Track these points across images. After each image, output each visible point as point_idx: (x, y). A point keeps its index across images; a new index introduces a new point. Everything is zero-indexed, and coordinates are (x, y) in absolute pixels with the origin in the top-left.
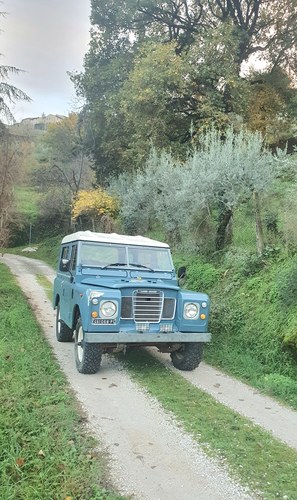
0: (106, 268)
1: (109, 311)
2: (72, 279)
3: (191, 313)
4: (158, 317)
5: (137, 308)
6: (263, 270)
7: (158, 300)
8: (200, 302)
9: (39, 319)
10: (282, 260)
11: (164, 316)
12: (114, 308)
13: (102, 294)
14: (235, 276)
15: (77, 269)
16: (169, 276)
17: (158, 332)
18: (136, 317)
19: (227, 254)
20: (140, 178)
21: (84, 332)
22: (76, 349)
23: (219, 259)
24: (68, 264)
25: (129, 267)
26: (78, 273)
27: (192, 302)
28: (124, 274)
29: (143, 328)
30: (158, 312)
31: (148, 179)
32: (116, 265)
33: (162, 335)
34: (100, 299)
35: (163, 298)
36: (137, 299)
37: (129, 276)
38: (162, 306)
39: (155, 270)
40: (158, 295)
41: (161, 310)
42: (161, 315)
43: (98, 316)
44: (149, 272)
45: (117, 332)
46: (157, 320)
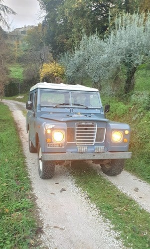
0: (56, 107)
2: (34, 115)
4: (93, 141)
5: (78, 135)
7: (93, 129)
8: (124, 130)
11: (97, 141)
12: (62, 135)
13: (54, 126)
14: (139, 110)
15: (38, 108)
16: (99, 111)
17: (93, 152)
18: (78, 141)
19: (132, 96)
20: (77, 52)
21: (43, 153)
22: (39, 162)
23: (127, 99)
24: (31, 105)
25: (71, 106)
26: (38, 111)
28: (68, 111)
29: (83, 150)
30: (93, 138)
31: (82, 53)
32: (63, 104)
34: (52, 129)
35: (96, 127)
36: (78, 129)
37: (72, 112)
38: (96, 133)
39: (89, 107)
40: (93, 126)
41: (95, 136)
42: (95, 139)
43: (51, 142)
44: (86, 109)
45: (65, 153)
46: (92, 143)
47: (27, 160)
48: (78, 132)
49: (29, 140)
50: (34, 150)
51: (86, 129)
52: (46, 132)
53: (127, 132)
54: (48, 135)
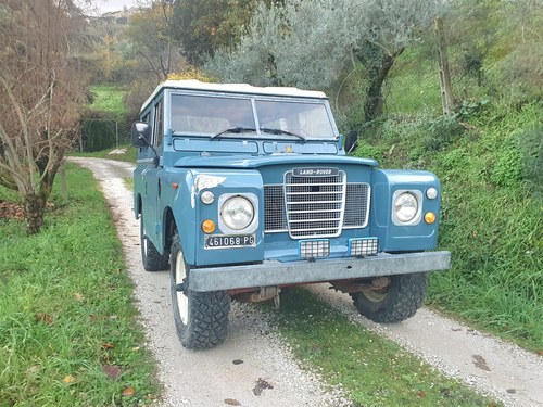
0: (218, 138)
1: (239, 217)
2: (157, 161)
3: (406, 212)
4: (335, 224)
5: (293, 207)
6: (465, 138)
7: (334, 188)
8: (424, 187)
9: (121, 233)
10: (499, 119)
11: (346, 222)
12: (248, 208)
13: (221, 181)
15: (165, 141)
17: (344, 256)
18: (293, 226)
20: (245, 40)
21: (189, 267)
22: (175, 298)
24: (147, 132)
25: (259, 134)
26: (166, 148)
27: (408, 188)
28: (251, 147)
29: (317, 250)
30: (335, 215)
31: (256, 41)
32: (238, 131)
33: (355, 263)
35: (344, 183)
36: (293, 189)
37: (261, 151)
38: (344, 200)
39: (307, 138)
40: (333, 179)
41: (343, 209)
42: (341, 218)
43: (217, 230)
44: (297, 142)
45: (261, 262)
46: (335, 231)
47: (139, 294)
48: (294, 198)
49: (143, 238)
50: (159, 262)
51: (316, 189)
52: (199, 200)
53: (432, 193)
54: (207, 210)
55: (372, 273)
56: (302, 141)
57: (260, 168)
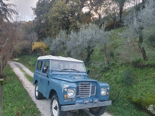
0: (61, 71)
1: (71, 94)
3: (103, 93)
4: (89, 94)
5: (81, 91)
7: (89, 86)
8: (107, 87)
9: (25, 87)
10: (118, 67)
13: (69, 86)
15: (50, 72)
16: (85, 74)
18: (81, 95)
25: (71, 70)
27: (104, 88)
29: (87, 102)
30: (89, 92)
33: (94, 104)
34: (68, 88)
35: (91, 85)
36: (81, 87)
38: (91, 89)
40: (89, 85)
41: (90, 91)
42: (90, 93)
43: (67, 97)
45: (75, 104)
46: (89, 96)
48: (81, 89)
51: (86, 87)
52: (64, 90)
53: (108, 88)
54: (65, 93)
55: (97, 106)
56: (79, 72)
57: (75, 82)
